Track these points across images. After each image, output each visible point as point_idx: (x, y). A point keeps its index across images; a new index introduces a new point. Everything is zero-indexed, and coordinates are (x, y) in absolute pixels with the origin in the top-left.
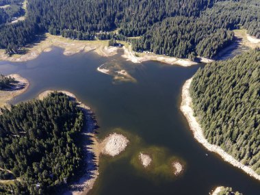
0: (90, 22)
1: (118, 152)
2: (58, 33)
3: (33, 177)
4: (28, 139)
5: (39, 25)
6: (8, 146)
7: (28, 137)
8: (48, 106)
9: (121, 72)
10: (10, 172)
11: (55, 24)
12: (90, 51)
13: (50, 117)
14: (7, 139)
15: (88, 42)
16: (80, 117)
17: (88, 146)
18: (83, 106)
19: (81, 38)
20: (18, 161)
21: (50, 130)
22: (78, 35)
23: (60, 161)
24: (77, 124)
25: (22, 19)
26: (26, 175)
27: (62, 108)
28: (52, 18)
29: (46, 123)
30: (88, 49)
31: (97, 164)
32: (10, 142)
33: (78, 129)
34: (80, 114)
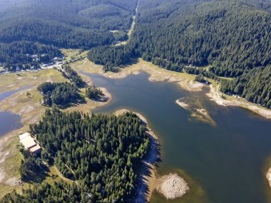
0: (183, 55)
1: (173, 197)
2: (149, 60)
3: (88, 186)
4: (95, 148)
5: (136, 50)
6: (79, 148)
7: (96, 146)
8: (120, 123)
9: (201, 111)
10: (73, 172)
11: (149, 51)
12: (174, 82)
13: (119, 134)
14: (80, 142)
15: (175, 73)
16: (146, 144)
17: (144, 177)
18: (151, 133)
19: (169, 68)
20: (82, 165)
21: (115, 147)
22: (167, 65)
23: (114, 181)
24: (140, 150)
25: (124, 43)
26: (84, 181)
27: (132, 129)
28: (148, 46)
29: (114, 139)
30: (172, 79)
31: (148, 200)
32: (81, 145)
33: (140, 155)
34: (147, 141)
